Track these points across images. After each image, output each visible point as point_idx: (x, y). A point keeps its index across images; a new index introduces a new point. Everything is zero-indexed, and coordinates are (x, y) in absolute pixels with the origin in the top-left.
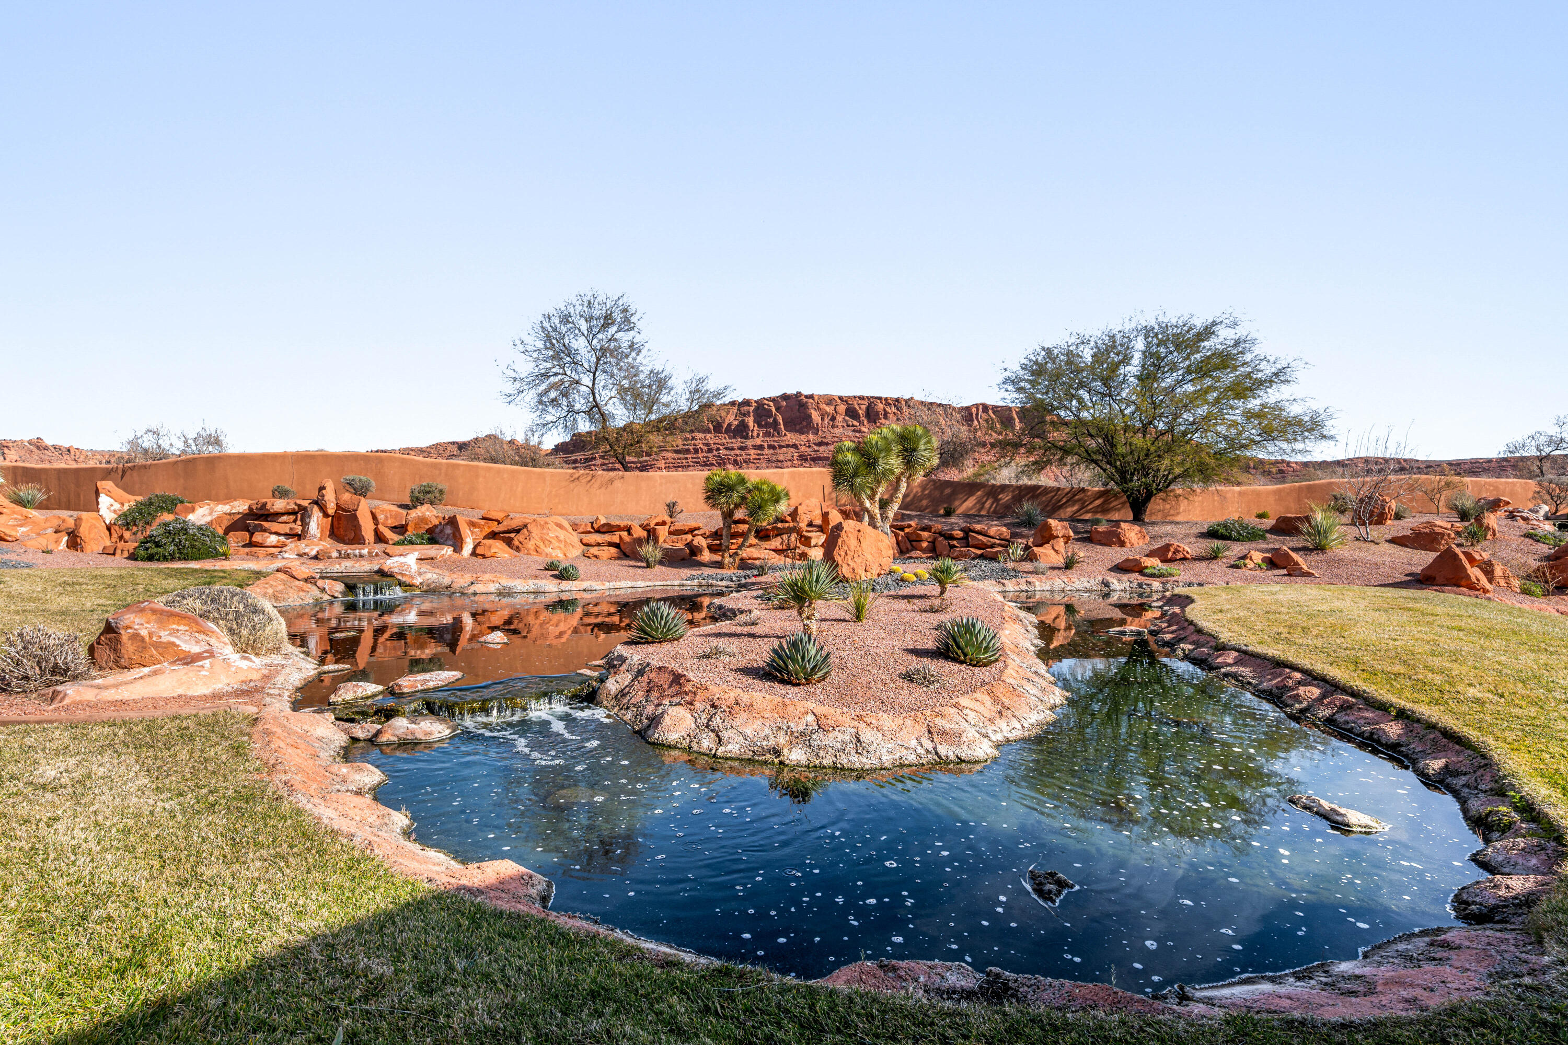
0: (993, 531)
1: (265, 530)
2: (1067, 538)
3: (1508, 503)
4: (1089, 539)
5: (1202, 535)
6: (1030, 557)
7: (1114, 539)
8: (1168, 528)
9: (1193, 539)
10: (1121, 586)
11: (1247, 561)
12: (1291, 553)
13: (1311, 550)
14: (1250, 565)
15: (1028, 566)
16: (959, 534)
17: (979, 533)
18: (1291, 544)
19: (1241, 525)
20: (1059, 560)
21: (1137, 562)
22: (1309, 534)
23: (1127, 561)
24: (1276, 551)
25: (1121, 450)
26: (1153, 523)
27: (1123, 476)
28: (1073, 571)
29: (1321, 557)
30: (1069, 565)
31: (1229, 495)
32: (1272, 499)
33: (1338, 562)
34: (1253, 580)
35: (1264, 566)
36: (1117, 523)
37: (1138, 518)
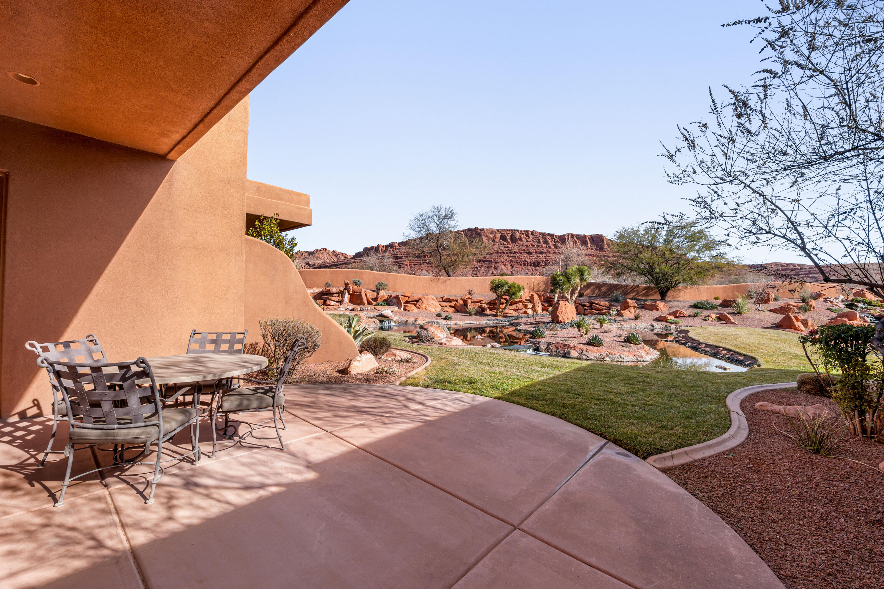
0: (602, 303)
1: (330, 300)
2: (635, 307)
3: (825, 295)
4: (643, 307)
5: (691, 307)
6: (619, 314)
7: (653, 307)
8: (676, 303)
9: (687, 308)
10: (659, 327)
11: (710, 318)
12: (727, 315)
13: (736, 314)
14: (711, 319)
15: (620, 318)
16: (588, 304)
17: (597, 304)
18: (728, 311)
19: (707, 303)
20: (632, 316)
21: (665, 317)
22: (735, 307)
23: (660, 317)
24: (721, 314)
25: (657, 270)
26: (669, 301)
27: (657, 281)
28: (638, 320)
29: (740, 317)
30: (637, 318)
31: (702, 289)
32: (721, 291)
33: (747, 319)
34: (712, 325)
35: (716, 320)
36: (655, 301)
37: (663, 299)
